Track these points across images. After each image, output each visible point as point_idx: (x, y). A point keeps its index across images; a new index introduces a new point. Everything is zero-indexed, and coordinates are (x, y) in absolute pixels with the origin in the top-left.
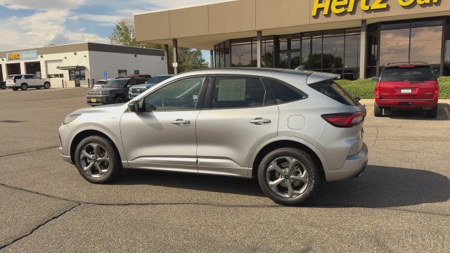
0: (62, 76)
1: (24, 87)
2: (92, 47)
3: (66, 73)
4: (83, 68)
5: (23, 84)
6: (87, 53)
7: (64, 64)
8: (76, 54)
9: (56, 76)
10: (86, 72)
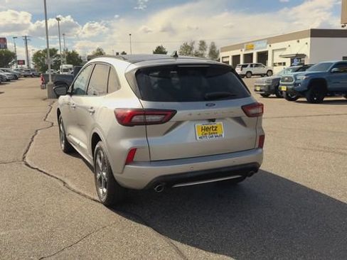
0: (284, 64)
1: (248, 75)
2: (315, 33)
3: (288, 61)
4: (304, 56)
5: (248, 72)
6: (308, 40)
7: (288, 52)
8: (298, 41)
9: (280, 64)
10: (305, 59)
